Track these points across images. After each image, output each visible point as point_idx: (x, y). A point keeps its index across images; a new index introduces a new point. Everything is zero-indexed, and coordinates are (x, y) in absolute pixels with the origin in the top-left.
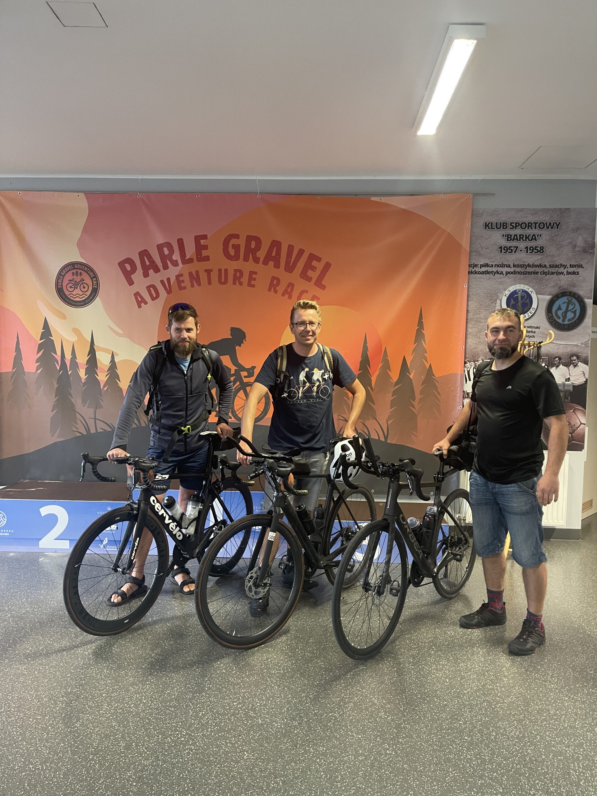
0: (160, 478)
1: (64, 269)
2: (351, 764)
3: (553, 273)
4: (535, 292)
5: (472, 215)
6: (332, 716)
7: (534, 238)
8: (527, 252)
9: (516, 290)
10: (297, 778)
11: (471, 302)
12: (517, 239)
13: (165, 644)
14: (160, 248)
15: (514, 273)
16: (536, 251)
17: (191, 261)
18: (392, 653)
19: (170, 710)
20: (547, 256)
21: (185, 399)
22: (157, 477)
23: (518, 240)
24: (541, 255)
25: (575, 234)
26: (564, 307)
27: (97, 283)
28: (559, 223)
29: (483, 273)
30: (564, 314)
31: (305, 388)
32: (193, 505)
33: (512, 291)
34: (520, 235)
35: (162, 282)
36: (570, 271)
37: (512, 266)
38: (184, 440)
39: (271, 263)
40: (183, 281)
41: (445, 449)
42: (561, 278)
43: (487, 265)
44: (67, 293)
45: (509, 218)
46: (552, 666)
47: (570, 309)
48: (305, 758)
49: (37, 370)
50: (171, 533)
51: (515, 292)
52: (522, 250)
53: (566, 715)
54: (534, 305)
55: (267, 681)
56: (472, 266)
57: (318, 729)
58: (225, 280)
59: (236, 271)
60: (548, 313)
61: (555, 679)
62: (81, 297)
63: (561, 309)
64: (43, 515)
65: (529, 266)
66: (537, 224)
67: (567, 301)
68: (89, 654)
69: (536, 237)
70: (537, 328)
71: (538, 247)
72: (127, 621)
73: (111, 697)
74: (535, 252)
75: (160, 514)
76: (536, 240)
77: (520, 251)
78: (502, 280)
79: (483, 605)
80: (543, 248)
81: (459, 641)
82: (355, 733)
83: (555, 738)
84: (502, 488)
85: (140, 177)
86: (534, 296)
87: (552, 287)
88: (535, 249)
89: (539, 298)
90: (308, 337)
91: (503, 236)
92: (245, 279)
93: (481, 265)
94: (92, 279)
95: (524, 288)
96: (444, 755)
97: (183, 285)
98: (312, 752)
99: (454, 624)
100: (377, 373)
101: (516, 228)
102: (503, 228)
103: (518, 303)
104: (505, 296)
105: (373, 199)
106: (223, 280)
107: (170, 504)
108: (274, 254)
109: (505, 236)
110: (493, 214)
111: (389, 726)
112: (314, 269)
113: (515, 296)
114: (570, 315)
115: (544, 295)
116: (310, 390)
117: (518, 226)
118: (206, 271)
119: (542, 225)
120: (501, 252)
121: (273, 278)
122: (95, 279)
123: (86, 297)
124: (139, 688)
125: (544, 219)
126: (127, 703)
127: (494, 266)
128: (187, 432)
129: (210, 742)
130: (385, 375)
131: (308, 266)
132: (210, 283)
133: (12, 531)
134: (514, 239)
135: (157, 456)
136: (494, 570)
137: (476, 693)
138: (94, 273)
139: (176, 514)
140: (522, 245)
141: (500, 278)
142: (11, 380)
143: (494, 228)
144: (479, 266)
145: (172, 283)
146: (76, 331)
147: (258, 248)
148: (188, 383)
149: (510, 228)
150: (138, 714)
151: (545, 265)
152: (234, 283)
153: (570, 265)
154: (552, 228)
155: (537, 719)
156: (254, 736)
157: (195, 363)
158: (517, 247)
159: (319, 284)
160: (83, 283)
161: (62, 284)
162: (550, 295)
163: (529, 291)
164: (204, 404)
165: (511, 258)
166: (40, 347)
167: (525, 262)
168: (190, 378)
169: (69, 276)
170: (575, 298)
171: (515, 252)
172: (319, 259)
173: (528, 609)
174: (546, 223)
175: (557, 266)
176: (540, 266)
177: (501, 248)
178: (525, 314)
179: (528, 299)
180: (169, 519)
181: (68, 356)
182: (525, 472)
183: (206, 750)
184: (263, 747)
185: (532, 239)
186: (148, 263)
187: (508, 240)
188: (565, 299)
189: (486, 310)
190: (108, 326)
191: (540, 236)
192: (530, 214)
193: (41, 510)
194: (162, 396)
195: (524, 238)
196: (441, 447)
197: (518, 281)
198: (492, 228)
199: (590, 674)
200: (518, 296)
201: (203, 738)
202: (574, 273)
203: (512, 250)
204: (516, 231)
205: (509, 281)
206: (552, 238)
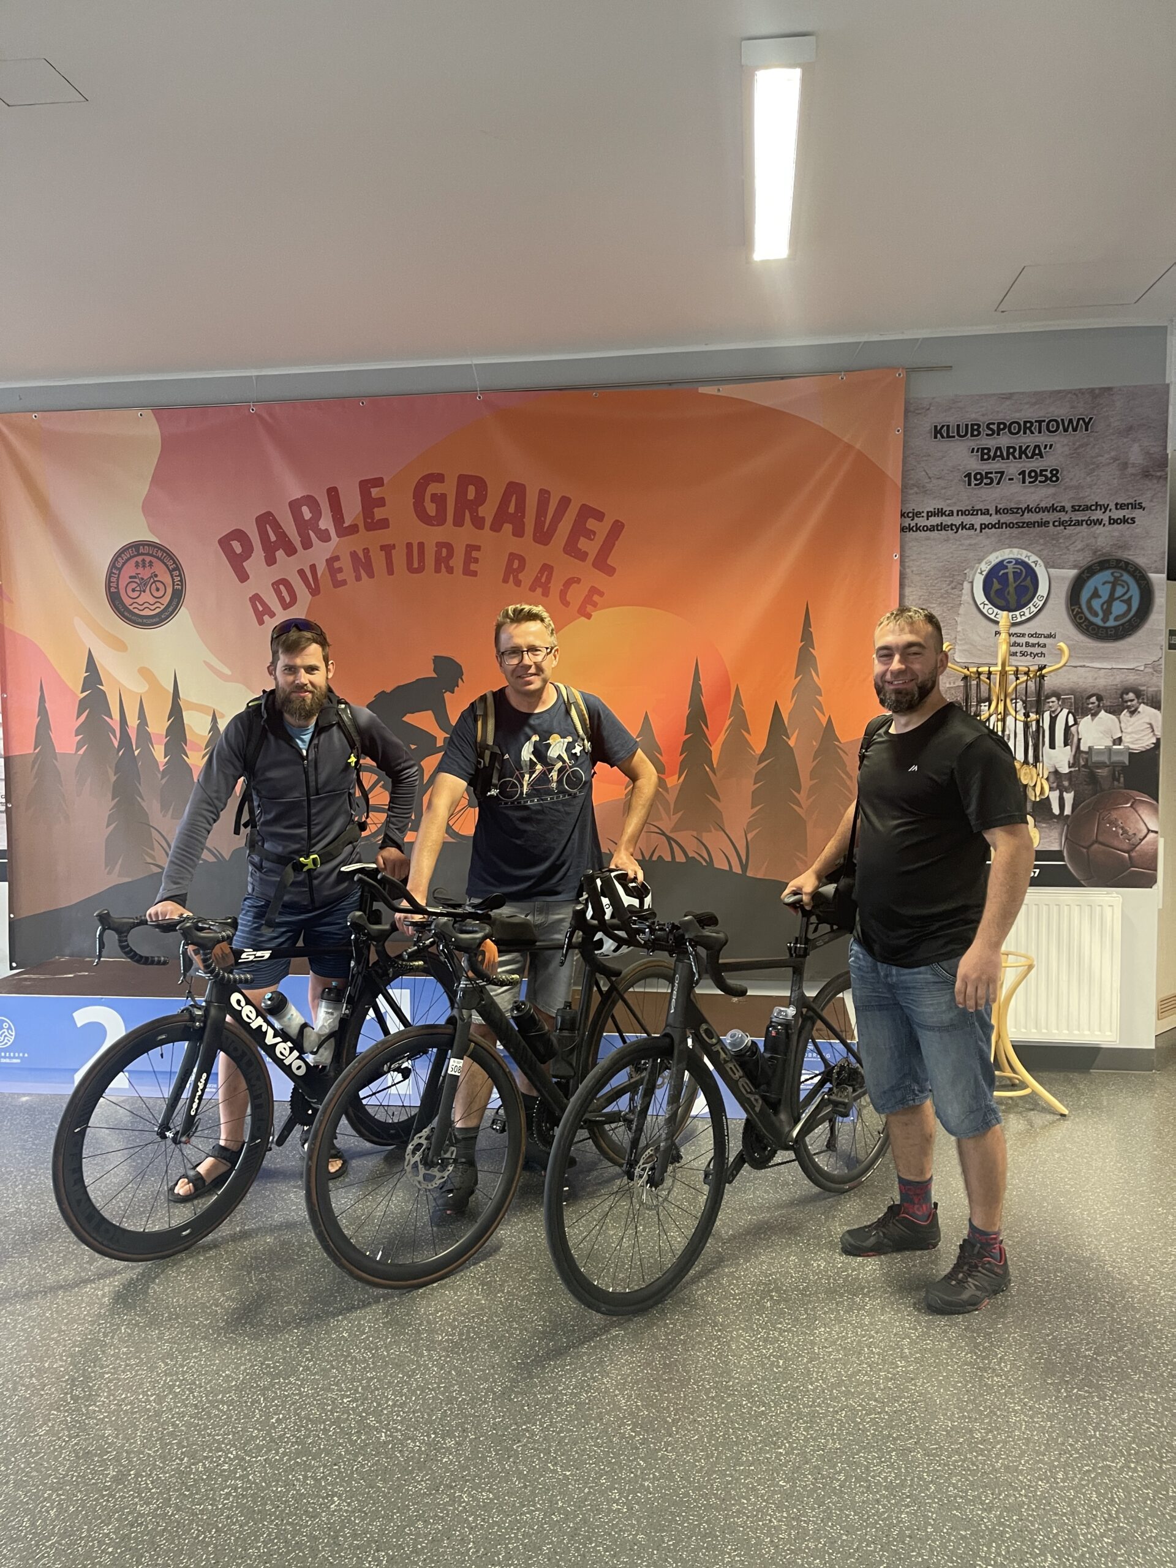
0: (251, 958)
1: (120, 555)
2: (533, 1529)
3: (1079, 523)
4: (1042, 564)
5: (907, 411)
6: (527, 1430)
7: (1037, 452)
8: (1024, 482)
9: (1002, 561)
10: (416, 1552)
11: (911, 589)
12: (1002, 456)
13: (251, 1279)
14: (295, 506)
15: (999, 525)
16: (1044, 479)
17: (353, 529)
18: (685, 1305)
19: (219, 1410)
20: (1065, 489)
21: (305, 804)
22: (244, 956)
23: (1003, 459)
24: (1055, 486)
25: (1125, 440)
26: (1104, 593)
27: (181, 581)
28: (1091, 419)
29: (932, 528)
30: (1105, 607)
31: (534, 776)
32: (328, 1008)
33: (993, 563)
34: (1008, 448)
35: (301, 573)
36: (1116, 518)
37: (992, 511)
38: (307, 881)
39: (508, 528)
40: (340, 570)
41: (806, 894)
42: (1098, 532)
43: (940, 512)
44: (127, 601)
45: (983, 415)
46: (1009, 1337)
47: (1117, 595)
48: (448, 1512)
49: (78, 749)
50: (279, 1062)
51: (1000, 565)
52: (1012, 479)
53: (1005, 1442)
54: (1042, 590)
55: (422, 1356)
56: (910, 515)
57: (490, 1457)
58: (419, 564)
59: (440, 545)
60: (1071, 605)
61: (1006, 1366)
62: (153, 607)
64: (79, 1025)
65: (1029, 510)
66: (1044, 424)
67: (1112, 579)
68: (104, 1296)
69: (1043, 451)
70: (1050, 636)
71: (1046, 470)
72: (188, 1231)
73: (119, 1380)
74: (1040, 482)
75: (254, 1026)
76: (1042, 457)
77: (1010, 479)
78: (974, 542)
79: (890, 1208)
80: (1057, 471)
81: (832, 1281)
82: (561, 1467)
83: (966, 1492)
84: (904, 975)
85: (254, 373)
86: (1041, 571)
87: (1078, 551)
88: (1041, 475)
89: (1051, 576)
90: (528, 679)
91: (972, 452)
92: (457, 562)
93: (928, 512)
94: (171, 572)
95: (1019, 557)
96: (726, 1518)
97: (340, 577)
98: (464, 1501)
99: (831, 1246)
100: (722, 737)
101: (999, 435)
102: (972, 435)
103: (1008, 585)
104: (981, 573)
105: (702, 390)
106: (416, 565)
107: (278, 1007)
108: (512, 510)
109: (977, 452)
110: (951, 408)
111: (634, 1454)
112: (590, 534)
113: (1002, 572)
114: (1118, 608)
115: (1063, 568)
116: (544, 778)
117: (1003, 429)
118: (382, 548)
119: (1053, 426)
120: (969, 484)
121: (512, 556)
122: (176, 573)
123: (163, 607)
124: (175, 1365)
125: (1056, 413)
126: (144, 1393)
127: (955, 514)
128: (311, 866)
129: (275, 1474)
130: (738, 741)
131: (579, 530)
132: (391, 572)
133: (26, 1055)
134: (995, 456)
135: (256, 913)
136: (908, 1138)
137: (831, 1391)
138: (175, 562)
139: (289, 1026)
140: (1012, 468)
141: (970, 537)
142: (32, 769)
143: (954, 437)
144: (925, 514)
145: (319, 576)
146: (145, 673)
147: (481, 498)
148: (310, 774)
149: (987, 435)
150: (158, 1414)
151: (1064, 507)
152: (438, 570)
153: (1117, 504)
154: (1075, 430)
155: (941, 1448)
156: (363, 1466)
157: (323, 736)
158: (1002, 473)
159: (602, 563)
160: (155, 582)
161: (118, 585)
162: (1074, 567)
163: (1030, 562)
164: (347, 812)
165: (990, 497)
166: (83, 705)
167: (1019, 502)
168: (312, 764)
169: (129, 569)
170: (1128, 572)
171: (998, 483)
172: (599, 516)
173: (970, 1220)
174: (1062, 420)
175: (1088, 508)
176: (1053, 509)
177: (969, 475)
178: (1024, 610)
179: (1029, 578)
180: (275, 1036)
181: (133, 722)
182: (946, 944)
183: (263, 1489)
184: (372, 1488)
185: (1034, 454)
186: (273, 538)
187: (982, 459)
188: (1106, 575)
189: (940, 603)
190: (205, 662)
191: (1050, 448)
192: (1027, 403)
193: (75, 1014)
194: (261, 798)
195: (1017, 454)
196: (800, 889)
197: (1007, 541)
198: (948, 436)
199: (1085, 1357)
200: (1007, 573)
201: (264, 1467)
202: (1124, 521)
203: (991, 479)
204: (998, 440)
205: (988, 542)
206: (1076, 449)
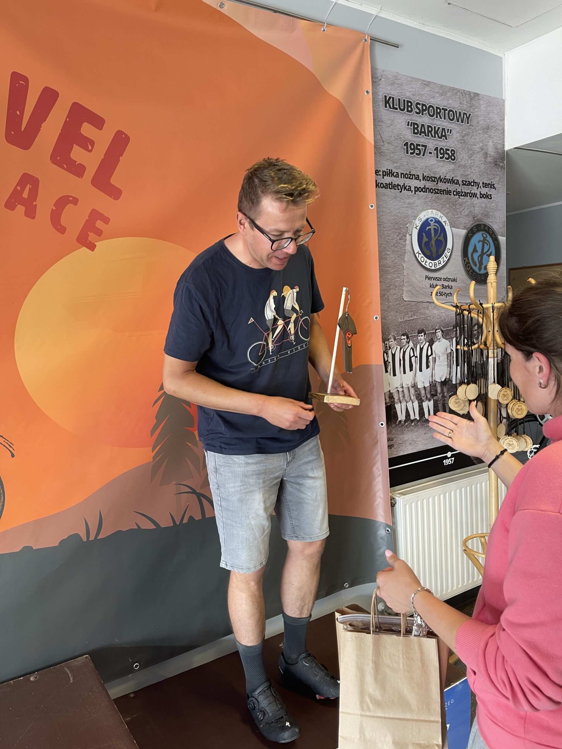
3: (466, 195)
4: (449, 224)
5: (372, 76)
7: (444, 134)
8: (437, 157)
9: (428, 219)
12: (424, 132)
15: (424, 190)
16: (448, 156)
20: (459, 167)
23: (426, 135)
24: (453, 163)
25: (486, 136)
26: (479, 248)
28: (470, 115)
29: (387, 186)
33: (423, 220)
34: (429, 126)
36: (483, 193)
37: (421, 178)
42: (475, 202)
43: (391, 173)
45: (413, 95)
51: (426, 223)
52: (430, 153)
54: (449, 245)
63: (477, 252)
65: (440, 180)
66: (447, 112)
67: (482, 239)
69: (447, 134)
70: (454, 280)
71: (449, 150)
74: (446, 158)
76: (446, 139)
78: (411, 201)
80: (454, 152)
87: (466, 216)
88: (446, 153)
89: (453, 233)
91: (408, 125)
93: (383, 171)
101: (423, 114)
102: (408, 111)
103: (431, 240)
104: (416, 228)
109: (411, 126)
110: (394, 83)
112: (86, 143)
113: (428, 228)
114: (486, 260)
115: (459, 228)
117: (425, 110)
119: (452, 115)
120: (407, 153)
125: (454, 105)
127: (400, 176)
131: (72, 135)
134: (421, 132)
140: (432, 143)
141: (409, 197)
143: (397, 109)
144: (381, 173)
149: (416, 113)
151: (458, 181)
153: (483, 183)
154: (463, 121)
158: (425, 146)
159: (104, 182)
162: (465, 228)
165: (420, 164)
167: (435, 173)
171: (423, 155)
172: (97, 121)
174: (456, 112)
175: (469, 184)
176: (452, 181)
177: (407, 144)
179: (442, 235)
185: (442, 135)
188: (478, 237)
189: (393, 251)
191: (450, 133)
192: (437, 92)
195: (433, 133)
197: (430, 203)
198: (394, 108)
202: (487, 196)
203: (419, 149)
204: (423, 119)
205: (418, 202)
206: (463, 137)
